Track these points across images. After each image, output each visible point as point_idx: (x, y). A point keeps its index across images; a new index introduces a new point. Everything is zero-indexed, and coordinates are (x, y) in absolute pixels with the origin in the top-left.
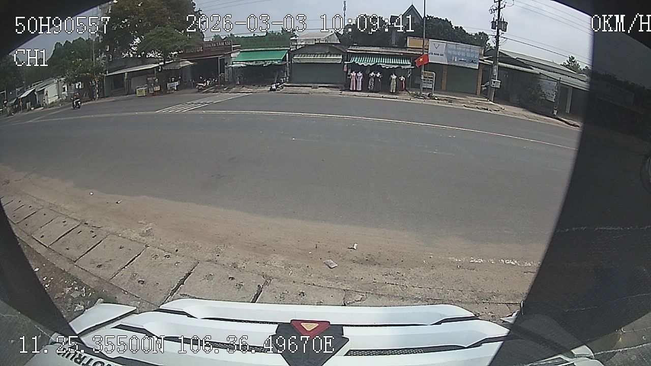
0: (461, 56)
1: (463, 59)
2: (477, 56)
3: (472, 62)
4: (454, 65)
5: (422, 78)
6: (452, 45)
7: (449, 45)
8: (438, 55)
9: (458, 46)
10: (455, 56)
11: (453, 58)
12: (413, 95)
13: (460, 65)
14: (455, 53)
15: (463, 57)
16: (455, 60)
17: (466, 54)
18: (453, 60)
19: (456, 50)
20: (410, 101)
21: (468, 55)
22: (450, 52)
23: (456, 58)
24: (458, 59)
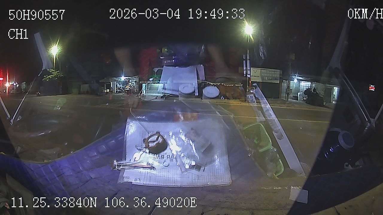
0: (269, 77)
1: (270, 78)
2: (278, 76)
3: (276, 79)
4: (266, 82)
5: (247, 91)
6: (264, 70)
7: (262, 70)
8: (256, 76)
9: (267, 70)
10: (266, 76)
11: (265, 78)
12: (242, 101)
13: (269, 82)
14: (266, 75)
15: (270, 77)
16: (266, 79)
17: (272, 75)
18: (265, 79)
19: (267, 73)
20: (241, 105)
21: (273, 76)
22: (263, 75)
23: (267, 78)
24: (267, 79)
